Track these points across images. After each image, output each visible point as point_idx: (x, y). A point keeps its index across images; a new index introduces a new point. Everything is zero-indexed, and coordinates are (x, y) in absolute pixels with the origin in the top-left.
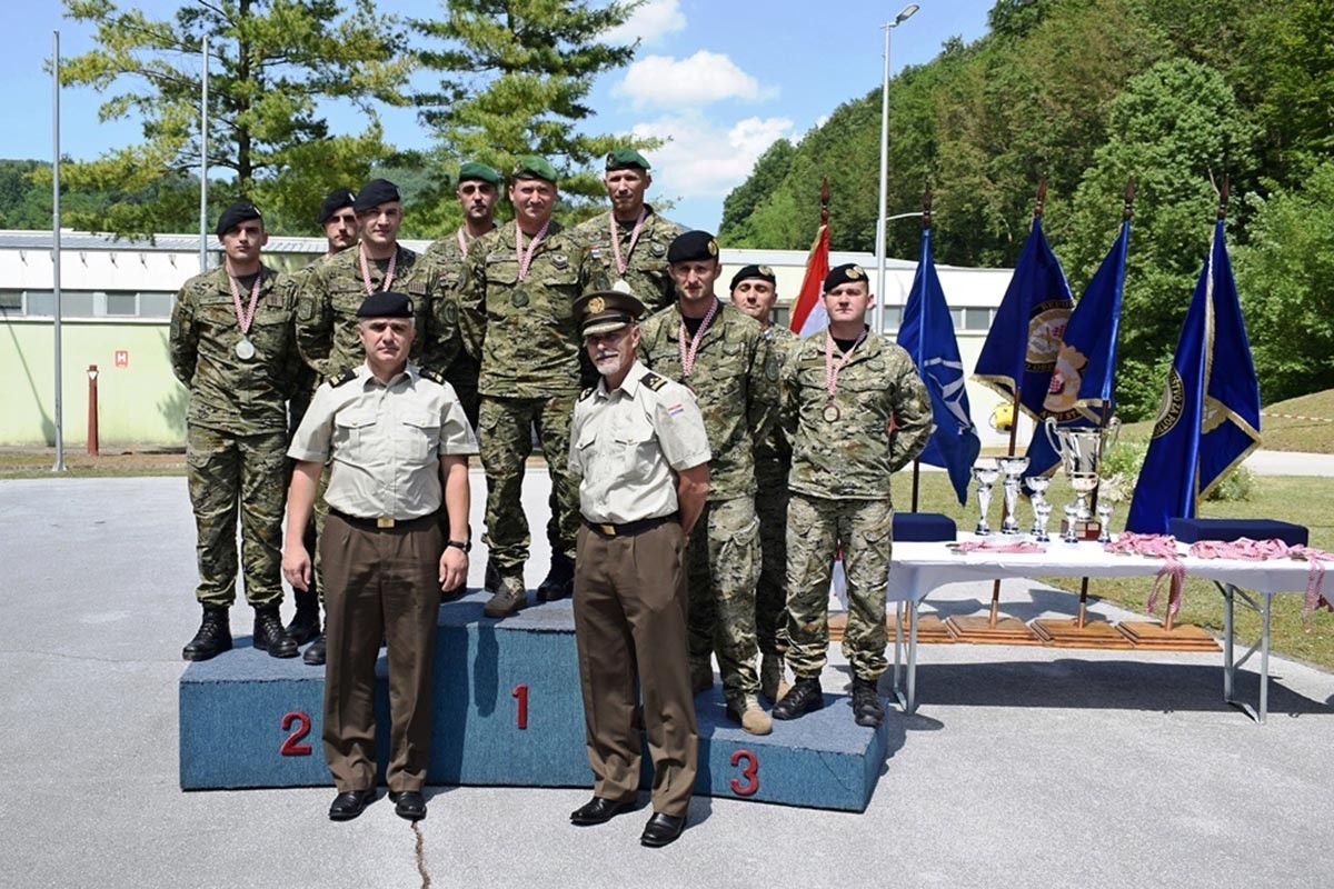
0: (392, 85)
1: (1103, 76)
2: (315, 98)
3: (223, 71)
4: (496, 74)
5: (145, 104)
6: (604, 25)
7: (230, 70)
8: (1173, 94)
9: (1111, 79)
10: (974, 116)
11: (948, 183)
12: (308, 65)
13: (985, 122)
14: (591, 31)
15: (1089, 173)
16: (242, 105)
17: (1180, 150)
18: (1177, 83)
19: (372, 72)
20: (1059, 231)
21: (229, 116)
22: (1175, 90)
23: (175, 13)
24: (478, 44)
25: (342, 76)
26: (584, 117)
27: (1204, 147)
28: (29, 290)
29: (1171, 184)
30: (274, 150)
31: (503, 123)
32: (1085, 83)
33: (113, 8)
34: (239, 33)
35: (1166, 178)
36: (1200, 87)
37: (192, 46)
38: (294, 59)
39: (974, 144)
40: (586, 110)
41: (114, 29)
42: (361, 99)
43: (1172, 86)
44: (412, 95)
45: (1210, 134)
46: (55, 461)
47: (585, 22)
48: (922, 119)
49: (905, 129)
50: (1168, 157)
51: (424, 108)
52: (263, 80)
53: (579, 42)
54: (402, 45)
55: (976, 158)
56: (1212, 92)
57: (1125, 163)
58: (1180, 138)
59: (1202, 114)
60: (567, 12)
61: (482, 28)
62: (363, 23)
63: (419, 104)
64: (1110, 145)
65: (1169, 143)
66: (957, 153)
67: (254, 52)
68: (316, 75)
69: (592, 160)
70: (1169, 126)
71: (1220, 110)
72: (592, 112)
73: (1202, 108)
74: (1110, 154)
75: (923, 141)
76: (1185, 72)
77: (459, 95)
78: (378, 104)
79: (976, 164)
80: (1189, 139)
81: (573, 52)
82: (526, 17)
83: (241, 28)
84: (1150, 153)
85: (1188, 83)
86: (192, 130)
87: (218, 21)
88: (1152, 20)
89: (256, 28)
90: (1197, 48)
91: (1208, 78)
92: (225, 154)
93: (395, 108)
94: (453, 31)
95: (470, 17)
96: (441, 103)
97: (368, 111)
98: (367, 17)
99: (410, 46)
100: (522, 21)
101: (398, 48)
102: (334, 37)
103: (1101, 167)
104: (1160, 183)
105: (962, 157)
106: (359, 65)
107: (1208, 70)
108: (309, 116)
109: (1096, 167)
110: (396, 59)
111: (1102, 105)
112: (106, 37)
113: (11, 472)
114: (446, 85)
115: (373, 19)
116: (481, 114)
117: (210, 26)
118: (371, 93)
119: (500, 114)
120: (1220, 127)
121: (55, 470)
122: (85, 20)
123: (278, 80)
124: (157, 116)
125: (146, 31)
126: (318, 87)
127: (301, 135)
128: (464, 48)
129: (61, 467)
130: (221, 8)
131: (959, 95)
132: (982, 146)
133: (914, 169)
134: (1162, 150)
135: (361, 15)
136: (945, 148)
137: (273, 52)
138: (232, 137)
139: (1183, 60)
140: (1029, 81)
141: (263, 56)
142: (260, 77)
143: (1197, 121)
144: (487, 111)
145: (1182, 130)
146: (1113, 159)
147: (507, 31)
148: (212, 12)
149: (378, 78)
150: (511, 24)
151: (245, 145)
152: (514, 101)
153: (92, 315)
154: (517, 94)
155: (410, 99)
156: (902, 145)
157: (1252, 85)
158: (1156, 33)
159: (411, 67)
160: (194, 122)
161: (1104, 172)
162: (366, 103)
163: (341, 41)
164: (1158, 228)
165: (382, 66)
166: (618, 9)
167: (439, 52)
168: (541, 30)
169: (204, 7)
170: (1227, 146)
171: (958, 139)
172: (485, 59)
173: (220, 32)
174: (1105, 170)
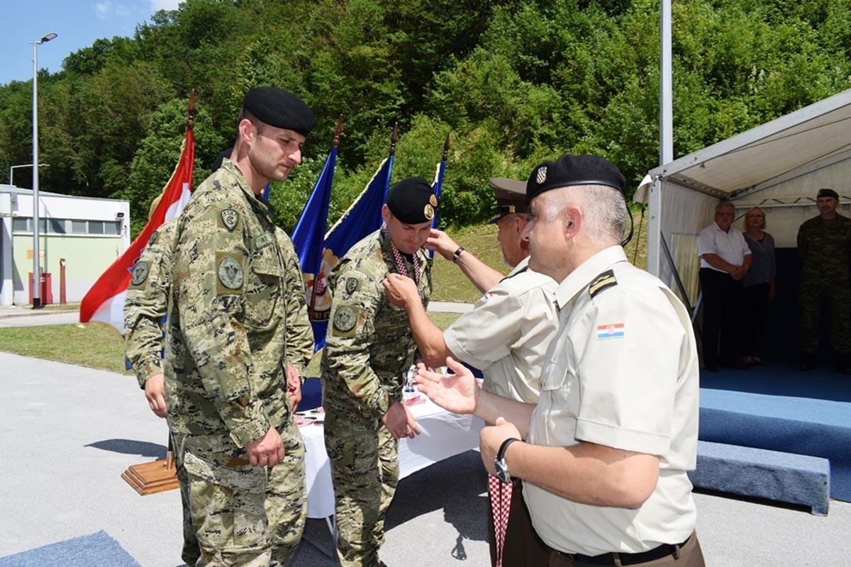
1: (140, 102)
9: (144, 105)
10: (63, 114)
13: (69, 118)
15: (139, 151)
20: (120, 182)
32: (130, 104)
39: (64, 130)
43: (182, 111)
45: (202, 137)
49: (19, 116)
55: (65, 138)
56: (202, 116)
57: (159, 148)
64: (150, 138)
66: (53, 133)
70: (182, 130)
71: (206, 127)
74: (150, 143)
79: (65, 142)
84: (172, 144)
88: (164, 77)
103: (146, 149)
105: (57, 136)
107: (199, 105)
109: (143, 149)
111: (141, 117)
131: (53, 101)
132: (68, 132)
133: (27, 139)
134: (178, 143)
136: (46, 130)
140: (98, 98)
146: (152, 145)
156: (17, 125)
158: (167, 84)
161: (148, 152)
171: (53, 125)
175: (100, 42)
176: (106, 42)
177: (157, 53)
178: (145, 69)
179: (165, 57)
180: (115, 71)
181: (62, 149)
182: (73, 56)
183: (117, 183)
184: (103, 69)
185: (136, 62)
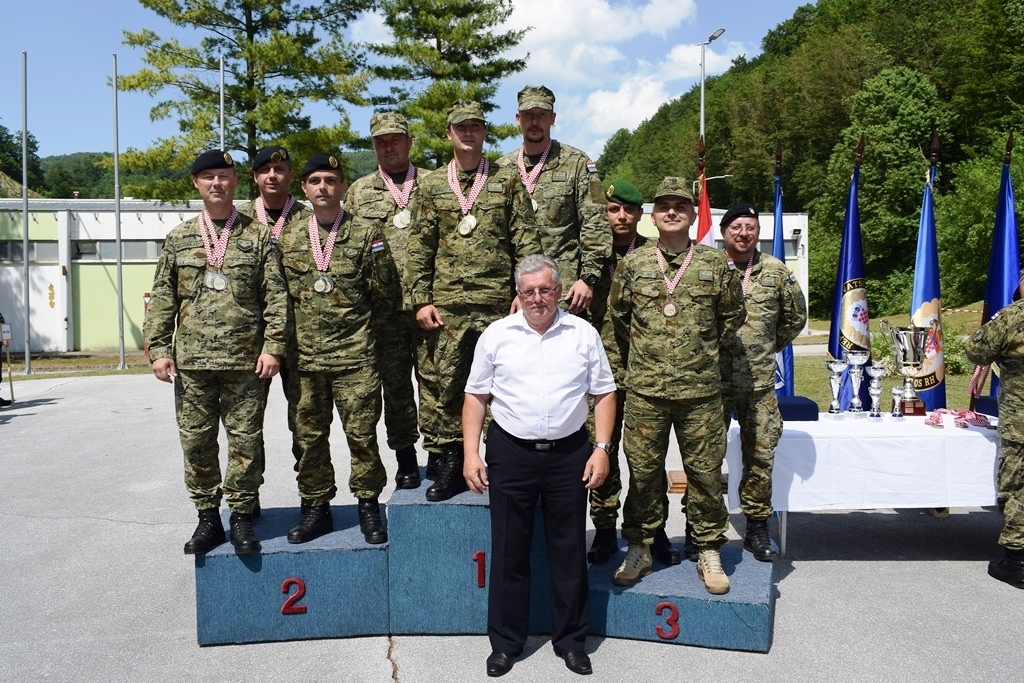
0: (356, 92)
1: (845, 80)
2: (301, 100)
3: (235, 82)
4: (429, 81)
5: (182, 107)
6: (505, 45)
7: (240, 82)
8: (895, 91)
9: (851, 83)
10: (756, 109)
11: (740, 156)
12: (295, 77)
13: (763, 113)
14: (495, 50)
15: (838, 146)
16: (250, 106)
17: (901, 130)
18: (898, 83)
19: (341, 83)
20: (816, 187)
21: (240, 114)
22: (897, 88)
23: (200, 42)
24: (416, 61)
25: (320, 86)
26: (491, 111)
27: (918, 127)
28: (101, 241)
29: (896, 154)
30: (273, 138)
31: (436, 117)
32: (833, 84)
33: (157, 39)
34: (248, 55)
35: (893, 149)
36: (913, 85)
37: (213, 65)
38: (287, 73)
39: (757, 129)
40: (492, 105)
41: (158, 53)
42: (334, 101)
43: (894, 86)
44: (370, 97)
45: (922, 118)
46: (119, 362)
47: (491, 44)
48: (721, 112)
50: (894, 134)
51: (378, 107)
52: (264, 88)
53: (488, 58)
54: (362, 63)
55: (758, 138)
56: (922, 89)
58: (901, 121)
59: (916, 104)
60: (478, 37)
61: (419, 50)
62: (335, 48)
63: (375, 104)
64: (852, 128)
65: (893, 125)
66: (745, 134)
67: (258, 68)
68: (301, 85)
69: (499, 142)
70: (893, 113)
71: (928, 102)
72: (497, 107)
73: (916, 100)
74: (852, 133)
75: (721, 128)
76: (903, 75)
77: (403, 97)
78: (346, 105)
79: (758, 143)
80: (907, 121)
81: (483, 64)
82: (449, 42)
83: (250, 51)
84: (880, 133)
85: (906, 83)
86: (214, 125)
87: (231, 47)
88: (877, 41)
89: (260, 51)
90: (909, 60)
91: (919, 80)
92: (237, 141)
93: (358, 107)
94: (398, 51)
95: (409, 41)
96: (390, 103)
97: (340, 110)
98: (338, 44)
99: (368, 63)
100: (447, 43)
101: (360, 64)
102: (314, 58)
103: (846, 143)
104: (888, 153)
105: (748, 138)
106: (332, 77)
107: (919, 74)
108: (297, 114)
109: (843, 142)
110: (358, 73)
111: (845, 100)
112: (152, 59)
113: (89, 371)
114: (394, 90)
115: (343, 46)
116: (421, 110)
117: (226, 50)
118: (341, 97)
119: (433, 110)
120: (928, 114)
121: (119, 368)
122: (138, 46)
123: (275, 88)
124: (189, 116)
125: (180, 55)
126: (303, 93)
127: (292, 128)
128: (406, 63)
129: (123, 367)
130: (233, 37)
131: (745, 95)
132: (761, 131)
133: (716, 147)
134: (889, 130)
135: (334, 43)
136: (737, 132)
137: (273, 68)
138: (243, 130)
139: (901, 68)
140: (794, 83)
141: (265, 71)
142: (262, 86)
143: (913, 109)
144: (425, 108)
145: (902, 115)
146: (854, 137)
147: (437, 52)
148: (227, 41)
149: (346, 86)
150: (439, 46)
151: (252, 135)
152: (443, 100)
153: (145, 257)
154: (446, 95)
155: (368, 100)
157: (947, 84)
158: (880, 50)
159: (369, 79)
160: (215, 119)
161: (849, 147)
162: (337, 104)
163: (319, 61)
164: (889, 184)
165: (348, 78)
166: (513, 34)
167: (389, 67)
168: (460, 50)
169: (221, 37)
170: (933, 126)
171: (745, 125)
172: (421, 71)
173: (233, 54)
174: (850, 144)
175: (801, 10)
176: (809, 8)
177: (869, 9)
178: (853, 35)
179: (882, 11)
180: (816, 45)
181: (754, 151)
182: (771, 34)
183: (813, 189)
184: (803, 45)
185: (842, 28)
